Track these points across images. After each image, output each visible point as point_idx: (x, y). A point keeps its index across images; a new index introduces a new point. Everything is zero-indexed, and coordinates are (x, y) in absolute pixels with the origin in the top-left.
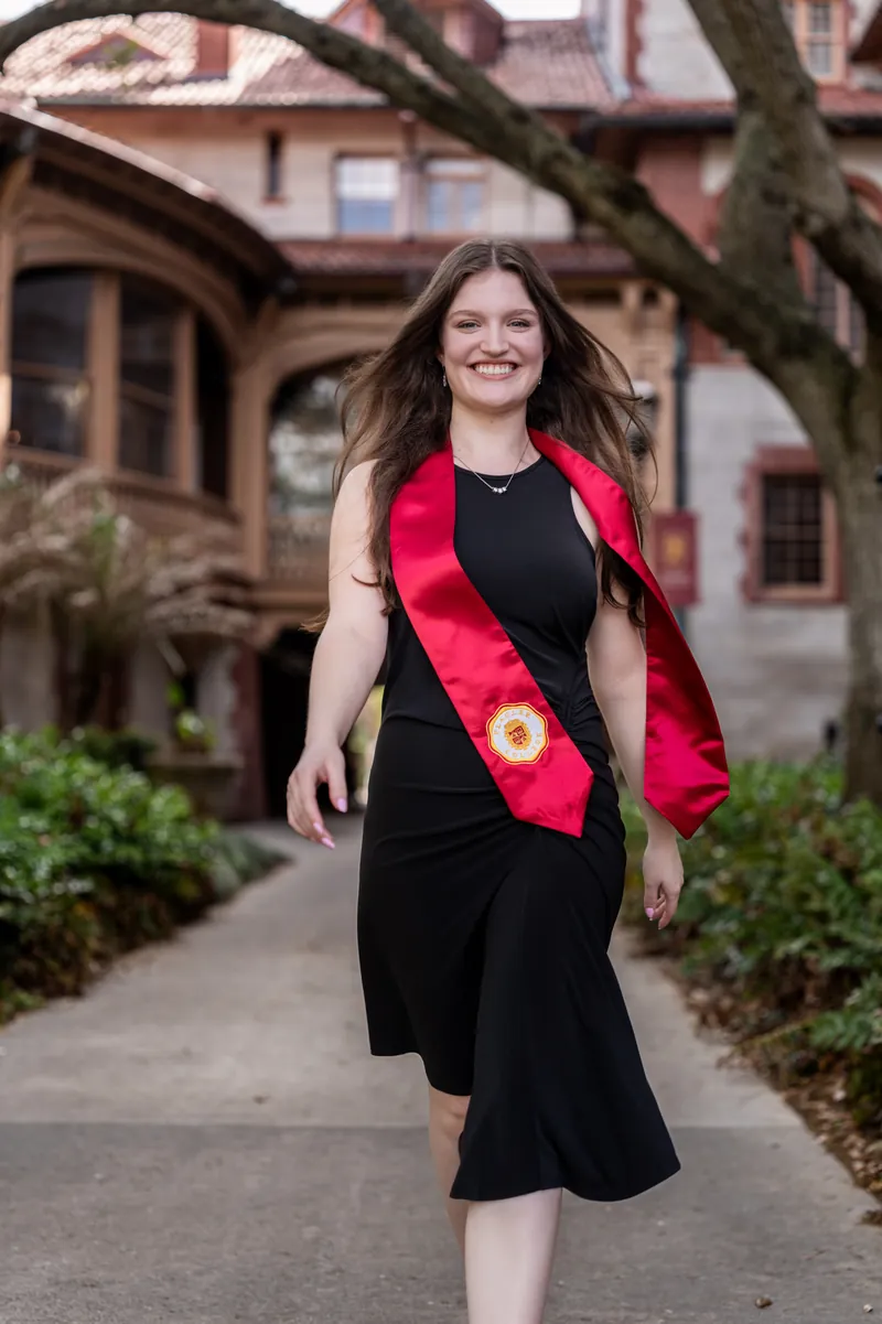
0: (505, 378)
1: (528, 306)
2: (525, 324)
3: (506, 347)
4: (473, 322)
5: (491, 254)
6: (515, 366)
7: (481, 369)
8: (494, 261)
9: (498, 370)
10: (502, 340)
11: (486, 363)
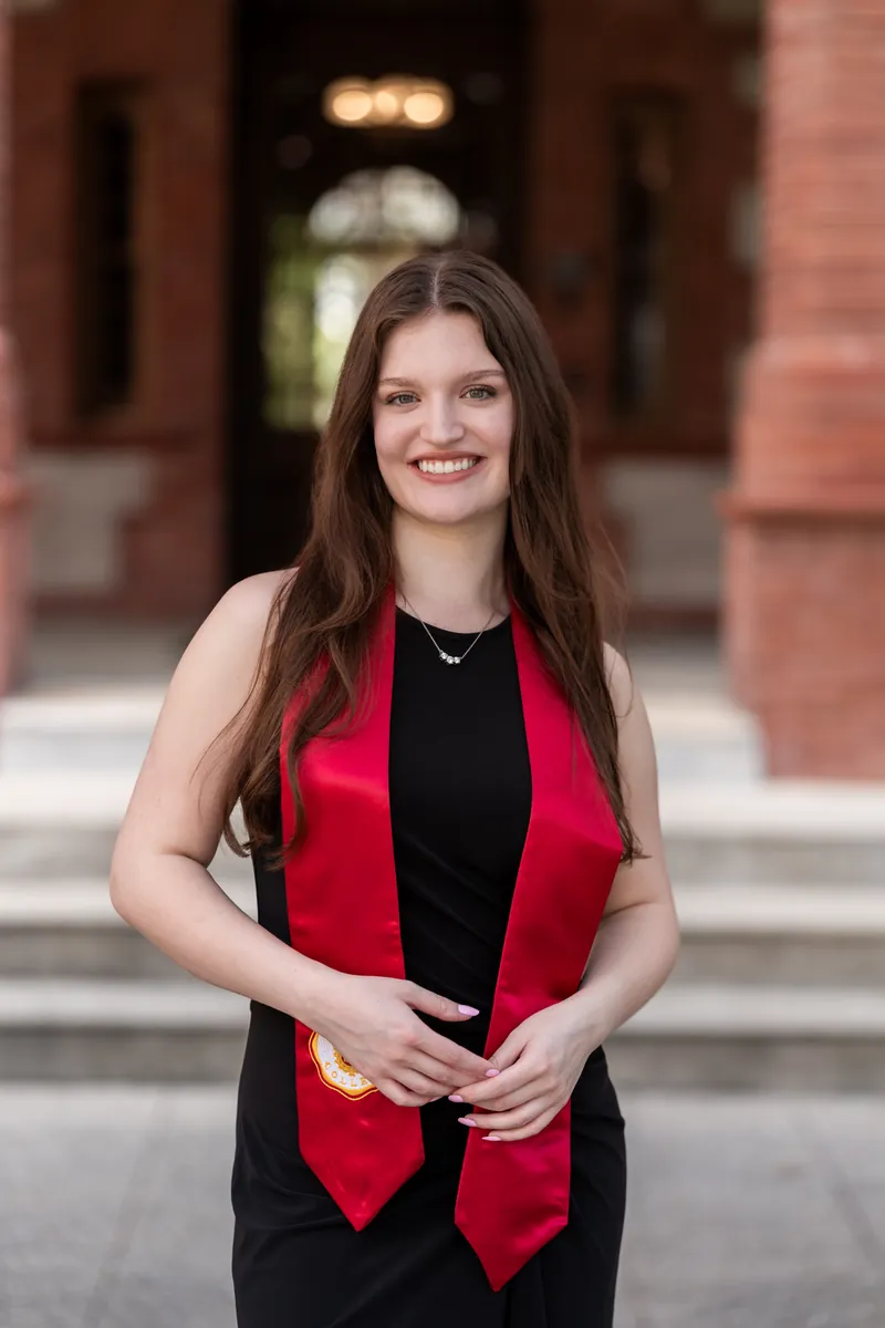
0: (460, 477)
1: (490, 363)
2: (491, 392)
3: (458, 433)
4: (409, 397)
5: (428, 288)
6: (478, 459)
7: (425, 466)
8: (435, 297)
9: (449, 467)
10: (452, 422)
11: (431, 458)
